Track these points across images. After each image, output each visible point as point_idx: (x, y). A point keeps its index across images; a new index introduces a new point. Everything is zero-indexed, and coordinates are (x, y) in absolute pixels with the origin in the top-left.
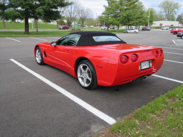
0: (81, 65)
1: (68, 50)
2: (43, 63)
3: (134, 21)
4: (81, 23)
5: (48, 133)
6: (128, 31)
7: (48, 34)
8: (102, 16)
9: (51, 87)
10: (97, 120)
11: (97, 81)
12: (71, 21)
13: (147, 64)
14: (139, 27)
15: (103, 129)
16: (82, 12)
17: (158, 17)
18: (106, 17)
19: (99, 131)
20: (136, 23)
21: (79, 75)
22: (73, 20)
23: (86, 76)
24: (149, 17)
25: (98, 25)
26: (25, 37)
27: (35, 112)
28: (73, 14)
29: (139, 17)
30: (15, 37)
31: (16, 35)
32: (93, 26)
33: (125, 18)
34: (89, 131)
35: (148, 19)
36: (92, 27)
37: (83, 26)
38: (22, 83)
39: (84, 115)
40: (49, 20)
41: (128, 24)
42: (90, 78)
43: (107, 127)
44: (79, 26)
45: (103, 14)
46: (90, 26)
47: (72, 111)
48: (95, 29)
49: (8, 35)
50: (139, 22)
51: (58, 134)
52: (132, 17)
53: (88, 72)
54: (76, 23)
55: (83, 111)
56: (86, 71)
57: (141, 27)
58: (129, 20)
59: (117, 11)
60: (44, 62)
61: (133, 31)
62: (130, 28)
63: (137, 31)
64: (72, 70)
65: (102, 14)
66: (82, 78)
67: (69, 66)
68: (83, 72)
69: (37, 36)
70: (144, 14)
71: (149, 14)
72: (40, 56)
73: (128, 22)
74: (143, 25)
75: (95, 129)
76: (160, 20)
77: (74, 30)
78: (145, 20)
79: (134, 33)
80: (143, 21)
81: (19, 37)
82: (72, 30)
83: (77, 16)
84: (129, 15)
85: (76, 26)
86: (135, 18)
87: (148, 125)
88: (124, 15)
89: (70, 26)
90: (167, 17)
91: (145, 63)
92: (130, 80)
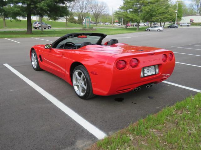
0: (76, 71)
2: (39, 69)
3: (157, 17)
4: (95, 19)
5: (27, 148)
6: (150, 29)
7: (54, 33)
9: (43, 96)
10: (85, 134)
11: (92, 89)
12: (83, 18)
13: (152, 70)
14: (164, 23)
15: (90, 144)
16: (96, 7)
17: (188, 12)
18: (124, 13)
19: (85, 146)
20: (160, 19)
21: (74, 82)
22: (85, 17)
23: (82, 83)
24: (177, 11)
25: (115, 21)
27: (18, 124)
28: (85, 9)
29: (163, 13)
30: (16, 37)
31: (17, 36)
32: (109, 24)
33: (148, 13)
34: (73, 147)
35: (176, 15)
36: (108, 25)
37: (97, 23)
38: (11, 92)
39: (71, 129)
40: (54, 16)
41: (151, 20)
42: (85, 86)
43: (94, 143)
46: (106, 23)
47: (59, 124)
48: (112, 26)
49: (7, 36)
50: (164, 18)
52: (156, 12)
55: (72, 124)
56: (82, 78)
57: (167, 24)
58: (152, 16)
59: (137, 4)
61: (156, 29)
62: (152, 26)
63: (161, 28)
65: (120, 9)
66: (78, 86)
68: (79, 79)
69: (41, 37)
70: (170, 9)
71: (177, 8)
72: (36, 61)
73: (150, 18)
74: (169, 21)
75: (80, 144)
76: (190, 15)
77: (86, 28)
78: (171, 16)
79: (158, 31)
80: (169, 16)
81: (20, 37)
82: (83, 28)
83: (89, 11)
84: (152, 10)
85: (88, 23)
86: (159, 13)
87: (143, 140)
88: (147, 10)
89: (81, 24)
90: (199, 12)
91: (149, 69)
92: (132, 89)
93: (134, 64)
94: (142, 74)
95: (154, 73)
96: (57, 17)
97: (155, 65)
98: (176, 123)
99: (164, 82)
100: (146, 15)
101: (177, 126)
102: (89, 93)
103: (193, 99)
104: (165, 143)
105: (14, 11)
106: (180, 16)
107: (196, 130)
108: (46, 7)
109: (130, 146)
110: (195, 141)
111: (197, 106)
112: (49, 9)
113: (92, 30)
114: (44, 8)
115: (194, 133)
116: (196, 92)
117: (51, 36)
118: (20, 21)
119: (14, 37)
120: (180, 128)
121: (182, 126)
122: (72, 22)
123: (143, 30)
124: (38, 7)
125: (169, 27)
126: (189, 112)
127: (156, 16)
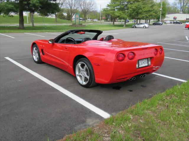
0: (79, 63)
1: (66, 48)
2: (40, 62)
4: (83, 16)
6: (136, 25)
7: (45, 29)
8: (107, 9)
10: (93, 115)
11: (94, 79)
12: (72, 14)
14: (150, 21)
15: (98, 122)
16: (85, 4)
17: (172, 10)
18: (112, 10)
19: (94, 123)
20: (146, 16)
21: (77, 73)
22: (74, 13)
23: (84, 74)
24: (161, 9)
25: (103, 18)
26: (20, 32)
28: (74, 6)
29: (149, 11)
30: (9, 32)
31: (10, 31)
32: (97, 20)
33: (134, 10)
34: (85, 124)
35: (160, 12)
36: (95, 21)
37: (85, 19)
39: (80, 111)
40: (46, 13)
41: (137, 17)
42: (88, 75)
43: (101, 121)
44: (80, 19)
45: (108, 6)
46: (93, 19)
47: (69, 107)
48: (99, 23)
50: (149, 16)
51: (55, 126)
52: (142, 10)
53: (86, 70)
54: (78, 16)
55: (80, 107)
56: (84, 69)
57: (152, 21)
58: (138, 13)
59: (124, 2)
60: (42, 60)
61: (142, 26)
62: (138, 22)
63: (147, 25)
64: (71, 68)
66: (80, 76)
67: (67, 64)
68: (82, 70)
69: (33, 32)
70: (155, 7)
71: (161, 6)
72: (37, 54)
73: (137, 15)
74: (154, 19)
75: (90, 121)
77: (75, 24)
78: (156, 13)
79: (143, 28)
80: (154, 14)
81: (12, 32)
82: (73, 24)
83: (78, 8)
84: (138, 8)
85: (77, 19)
86: (145, 11)
87: (141, 119)
88: (133, 7)
89: (70, 20)
90: (181, 10)
91: (143, 61)
92: (128, 78)
93: (131, 56)
94: (137, 65)
95: (147, 65)
96: (48, 14)
97: (148, 58)
98: (167, 106)
99: (153, 73)
100: (133, 13)
101: (168, 109)
102: (91, 82)
103: (179, 87)
104: (159, 121)
105: (8, 8)
106: (164, 14)
107: (183, 111)
108: (39, 4)
109: (130, 123)
110: (183, 119)
111: (183, 93)
112: (41, 5)
113: (81, 26)
114: (37, 4)
115: (182, 113)
116: (182, 82)
117: (43, 32)
118: (13, 16)
119: (7, 33)
120: (170, 110)
121: (171, 108)
122: (61, 19)
123: (130, 27)
124: (31, 4)
125: (154, 24)
126: (177, 97)
127: (142, 13)
